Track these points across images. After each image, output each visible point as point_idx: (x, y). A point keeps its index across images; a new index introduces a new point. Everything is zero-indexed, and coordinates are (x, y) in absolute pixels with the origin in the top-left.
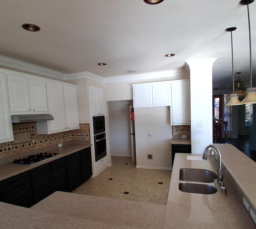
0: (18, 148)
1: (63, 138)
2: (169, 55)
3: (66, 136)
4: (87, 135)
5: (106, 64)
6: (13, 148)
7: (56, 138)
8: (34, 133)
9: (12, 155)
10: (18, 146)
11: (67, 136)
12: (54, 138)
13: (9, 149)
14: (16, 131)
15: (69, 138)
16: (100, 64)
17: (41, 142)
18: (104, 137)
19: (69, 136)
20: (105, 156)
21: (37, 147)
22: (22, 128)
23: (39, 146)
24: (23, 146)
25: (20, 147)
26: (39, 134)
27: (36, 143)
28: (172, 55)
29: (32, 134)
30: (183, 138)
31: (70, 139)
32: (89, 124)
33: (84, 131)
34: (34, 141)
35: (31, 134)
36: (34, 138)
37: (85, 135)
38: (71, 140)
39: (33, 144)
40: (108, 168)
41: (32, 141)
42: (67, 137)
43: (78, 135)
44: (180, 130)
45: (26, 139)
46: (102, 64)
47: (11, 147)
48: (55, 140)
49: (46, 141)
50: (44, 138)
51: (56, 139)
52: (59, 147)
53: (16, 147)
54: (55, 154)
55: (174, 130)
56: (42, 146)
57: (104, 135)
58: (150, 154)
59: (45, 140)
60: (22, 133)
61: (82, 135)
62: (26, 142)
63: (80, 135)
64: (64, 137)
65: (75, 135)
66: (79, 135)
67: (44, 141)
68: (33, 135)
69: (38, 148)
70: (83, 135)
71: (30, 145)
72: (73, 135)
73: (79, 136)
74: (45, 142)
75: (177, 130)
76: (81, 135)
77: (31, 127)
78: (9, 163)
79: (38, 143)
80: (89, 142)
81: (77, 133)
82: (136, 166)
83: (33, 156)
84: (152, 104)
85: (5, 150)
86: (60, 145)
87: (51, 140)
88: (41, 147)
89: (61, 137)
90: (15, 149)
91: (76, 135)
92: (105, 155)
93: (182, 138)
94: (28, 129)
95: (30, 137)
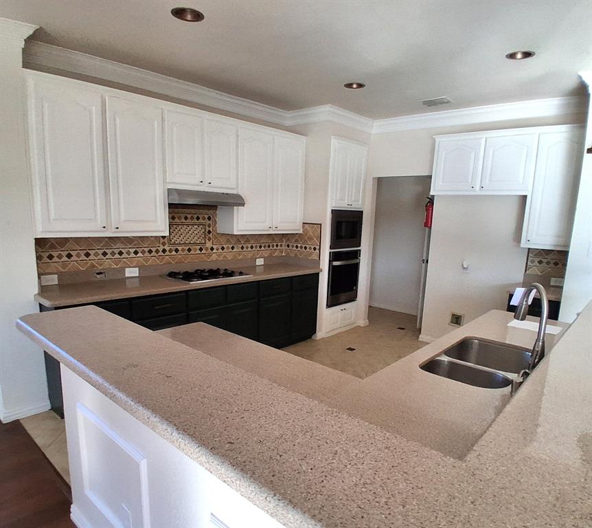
0: (180, 252)
1: (267, 248)
2: (519, 56)
3: (275, 244)
4: (315, 249)
5: (364, 86)
6: (170, 251)
7: (254, 245)
8: (211, 229)
9: (169, 263)
10: (180, 248)
11: (277, 246)
12: (250, 246)
13: (164, 251)
14: (178, 221)
15: (282, 250)
16: (349, 86)
17: (223, 248)
18: (357, 258)
19: (281, 246)
20: (353, 301)
21: (214, 257)
22: (189, 216)
23: (219, 256)
24: (189, 250)
25: (183, 250)
26: (222, 232)
27: (212, 249)
28: (527, 55)
29: (207, 231)
30: (553, 286)
31: (281, 252)
32: (321, 224)
33: (310, 239)
34: (209, 245)
35: (205, 231)
36: (209, 239)
37: (310, 248)
38: (284, 254)
39: (207, 249)
40: (357, 329)
41: (205, 243)
42: (275, 247)
43: (297, 247)
44: (548, 263)
45: (196, 238)
46: (355, 86)
47: (167, 248)
48: (249, 249)
49: (233, 248)
50: (228, 242)
51: (252, 247)
52: (257, 264)
53: (177, 251)
54: (241, 274)
55: (533, 262)
56: (225, 256)
57: (356, 255)
58: (458, 313)
59: (230, 246)
60: (188, 225)
61: (306, 248)
62: (195, 244)
63: (301, 248)
64: (269, 246)
65: (293, 246)
66: (299, 245)
67: (228, 248)
68: (209, 232)
69: (216, 258)
70: (308, 246)
71: (201, 249)
72: (288, 246)
73: (299, 249)
74: (231, 250)
75: (540, 262)
76: (304, 246)
77: (206, 217)
78: (161, 276)
79: (217, 249)
80: (318, 262)
81: (296, 241)
82: (420, 336)
83: (203, 271)
84: (477, 187)
85: (157, 251)
86: (260, 262)
87: (242, 248)
88: (221, 258)
89: (263, 245)
90: (174, 253)
91: (295, 245)
92: (353, 298)
93: (552, 284)
94: (201, 221)
95: (203, 236)
